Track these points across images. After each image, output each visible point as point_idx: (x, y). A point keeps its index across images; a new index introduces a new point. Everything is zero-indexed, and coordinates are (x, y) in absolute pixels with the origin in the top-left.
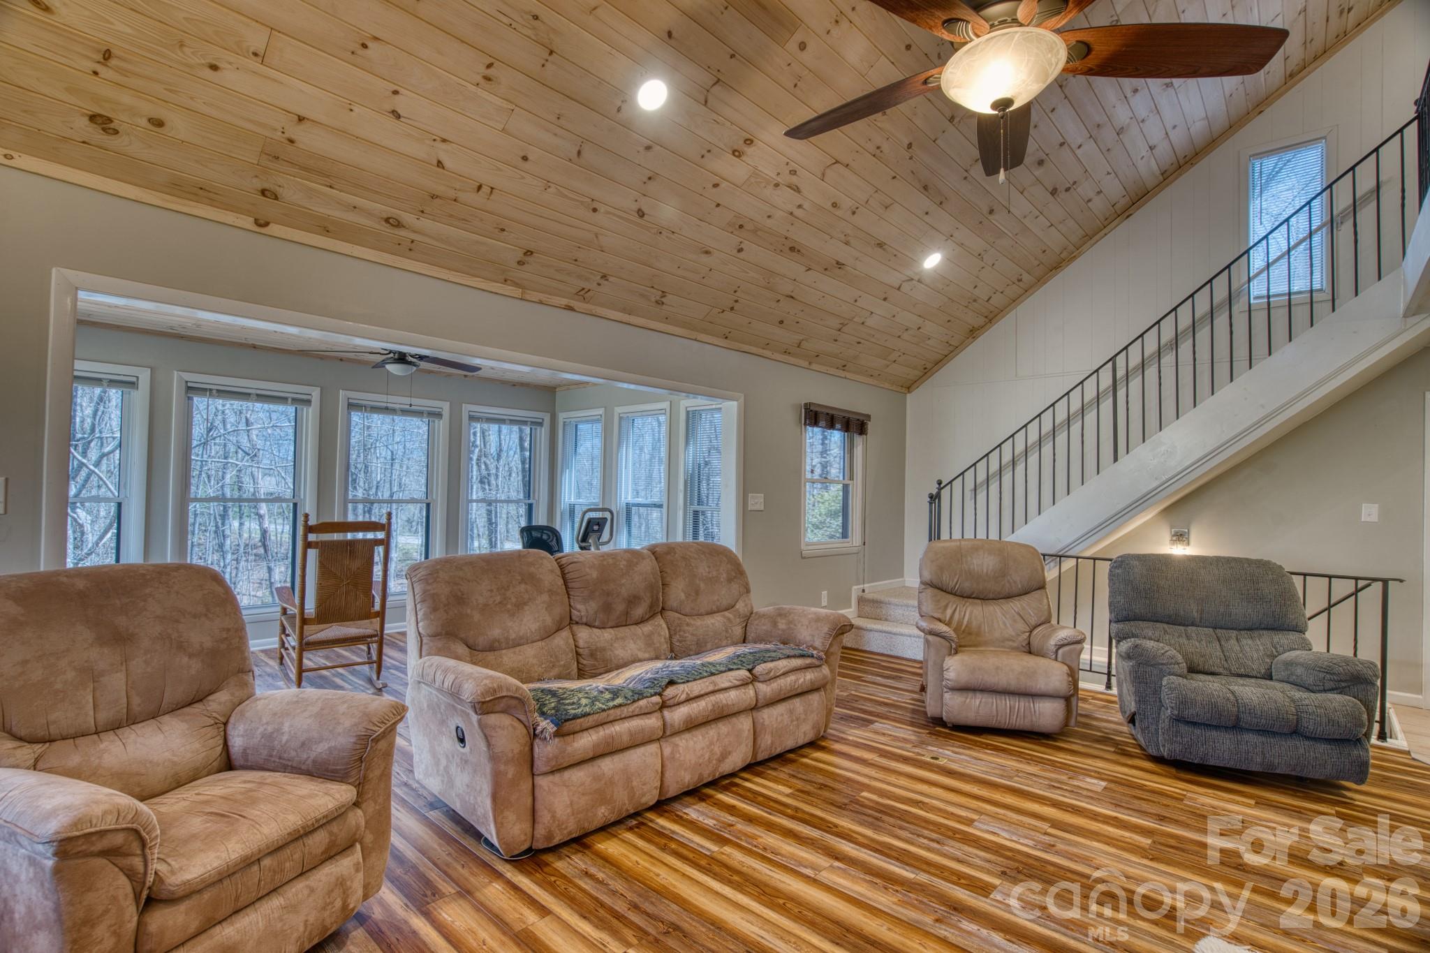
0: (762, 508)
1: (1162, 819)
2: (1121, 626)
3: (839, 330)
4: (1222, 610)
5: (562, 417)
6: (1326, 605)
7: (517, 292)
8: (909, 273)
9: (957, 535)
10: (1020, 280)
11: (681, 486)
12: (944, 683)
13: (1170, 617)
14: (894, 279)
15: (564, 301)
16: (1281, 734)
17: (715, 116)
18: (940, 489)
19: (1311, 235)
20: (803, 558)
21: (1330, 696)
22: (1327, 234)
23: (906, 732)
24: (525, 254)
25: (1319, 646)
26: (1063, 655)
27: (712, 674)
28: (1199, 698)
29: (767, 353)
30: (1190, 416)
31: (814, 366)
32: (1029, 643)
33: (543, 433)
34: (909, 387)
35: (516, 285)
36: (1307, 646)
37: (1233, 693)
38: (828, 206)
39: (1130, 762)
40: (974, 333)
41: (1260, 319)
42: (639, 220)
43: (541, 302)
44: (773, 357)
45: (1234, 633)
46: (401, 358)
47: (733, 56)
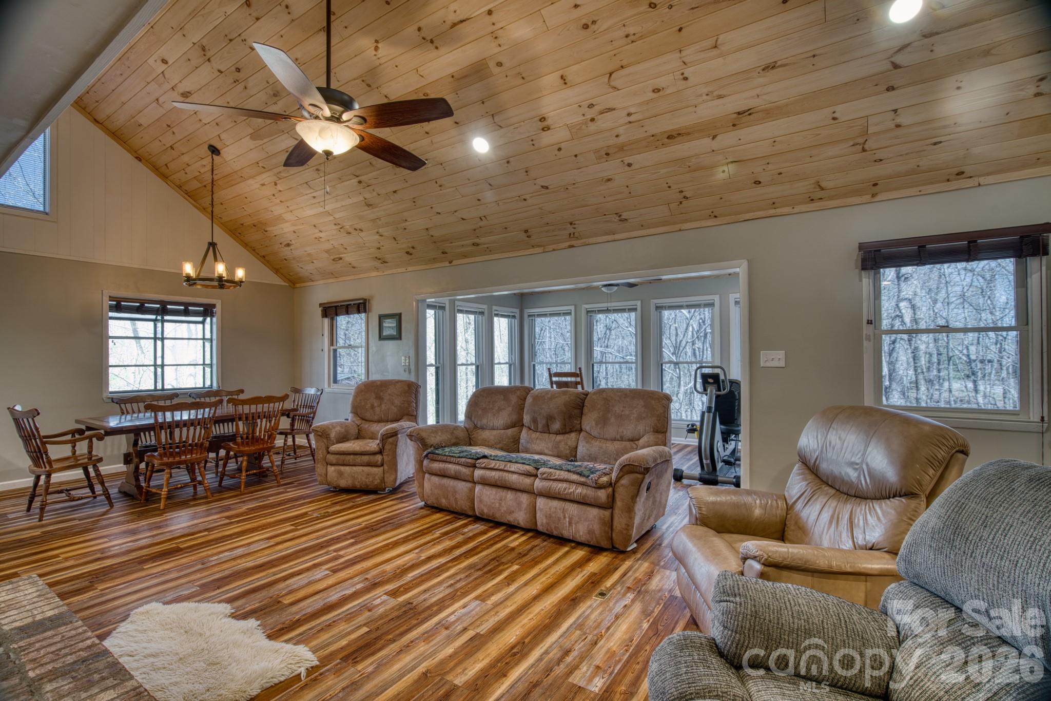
15: (568, 244)
17: (514, 126)
24: (525, 232)
35: (539, 246)
43: (554, 250)
47: (483, 103)
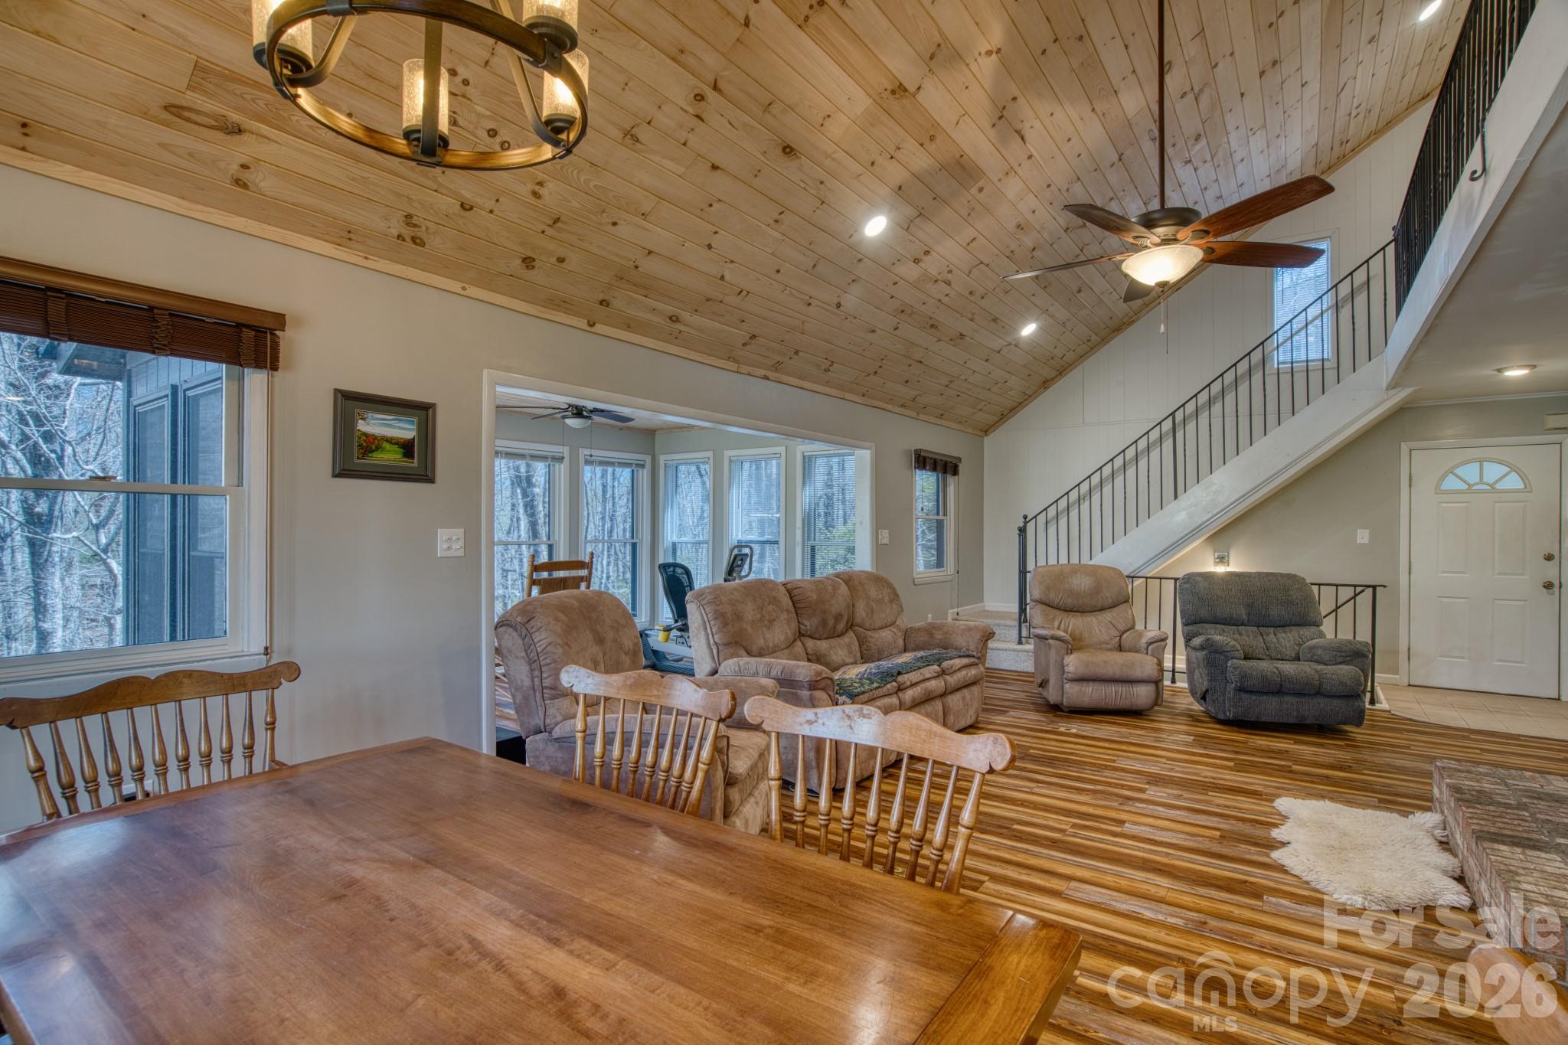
0: (887, 542)
1: (1237, 753)
2: (1190, 628)
3: (947, 386)
4: (1263, 613)
5: (662, 459)
6: (1334, 607)
7: (733, 366)
8: (1009, 339)
9: (1041, 562)
10: (1089, 341)
11: (799, 523)
12: (1065, 676)
13: (1226, 619)
14: (997, 344)
15: (762, 372)
16: (1309, 695)
17: (911, 237)
18: (1026, 523)
19: (1322, 313)
20: (915, 585)
21: (1340, 666)
22: (1332, 315)
23: (1034, 716)
24: (751, 338)
25: (1330, 635)
26: (1153, 650)
27: (920, 668)
28: (1255, 673)
29: (889, 407)
30: (1233, 463)
31: (921, 416)
32: (1120, 645)
33: (644, 475)
34: (986, 431)
35: (736, 361)
36: (1322, 635)
37: (1277, 668)
38: (967, 294)
39: (1206, 725)
40: (1046, 384)
41: (1285, 380)
42: (836, 311)
43: (749, 374)
44: (894, 410)
45: (1272, 630)
46: (578, 412)
47: (935, 199)
